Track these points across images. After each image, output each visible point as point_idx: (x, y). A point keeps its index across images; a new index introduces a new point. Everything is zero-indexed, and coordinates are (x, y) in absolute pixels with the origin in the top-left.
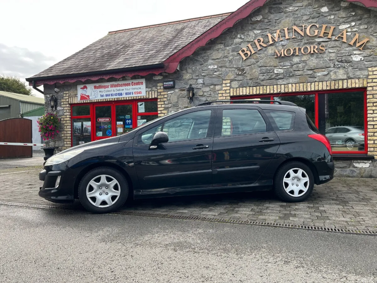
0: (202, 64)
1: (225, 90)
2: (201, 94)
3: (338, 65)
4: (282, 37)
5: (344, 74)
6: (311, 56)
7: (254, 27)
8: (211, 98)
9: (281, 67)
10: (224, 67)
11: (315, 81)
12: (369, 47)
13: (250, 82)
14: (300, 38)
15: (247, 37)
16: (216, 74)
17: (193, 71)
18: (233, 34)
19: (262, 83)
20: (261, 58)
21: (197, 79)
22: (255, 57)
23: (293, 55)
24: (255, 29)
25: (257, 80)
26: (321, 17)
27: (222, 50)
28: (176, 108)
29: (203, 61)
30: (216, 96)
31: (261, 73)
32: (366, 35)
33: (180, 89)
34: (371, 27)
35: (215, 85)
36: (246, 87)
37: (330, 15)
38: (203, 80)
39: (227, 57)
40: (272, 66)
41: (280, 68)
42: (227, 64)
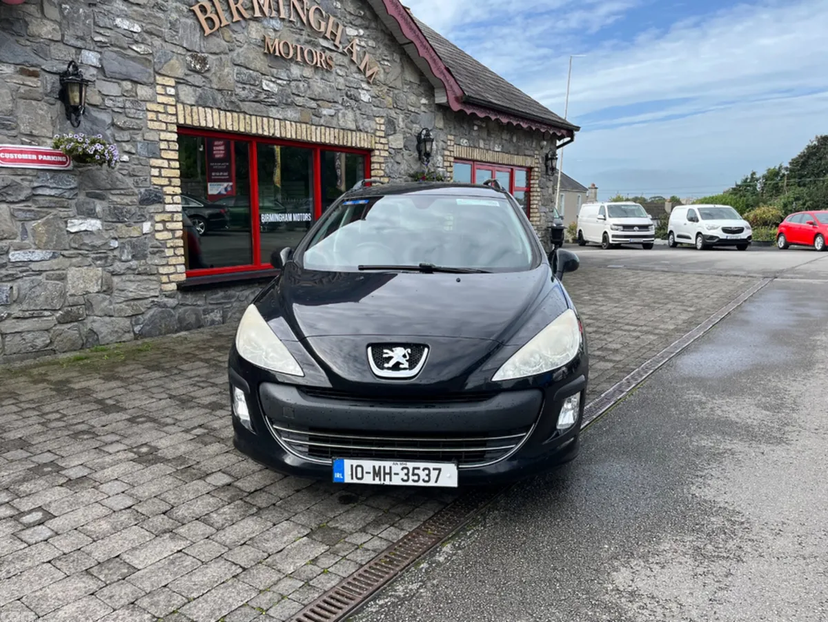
0: (94, 4)
1: (163, 104)
2: (97, 99)
3: (346, 101)
5: (353, 120)
6: (315, 71)
8: (126, 119)
9: (273, 80)
10: (158, 36)
11: (320, 123)
12: (377, 82)
13: (219, 98)
14: (299, 25)
16: (138, 50)
17: (64, 17)
19: (244, 106)
20: (238, 44)
21: (80, 49)
22: (227, 36)
23: (291, 59)
25: (232, 95)
28: (5, 132)
30: (141, 115)
31: (238, 82)
32: (374, 60)
33: (19, 67)
34: (380, 48)
35: (137, 83)
36: (211, 108)
38: (99, 56)
39: (166, 12)
40: (258, 71)
41: (271, 81)
42: (166, 31)
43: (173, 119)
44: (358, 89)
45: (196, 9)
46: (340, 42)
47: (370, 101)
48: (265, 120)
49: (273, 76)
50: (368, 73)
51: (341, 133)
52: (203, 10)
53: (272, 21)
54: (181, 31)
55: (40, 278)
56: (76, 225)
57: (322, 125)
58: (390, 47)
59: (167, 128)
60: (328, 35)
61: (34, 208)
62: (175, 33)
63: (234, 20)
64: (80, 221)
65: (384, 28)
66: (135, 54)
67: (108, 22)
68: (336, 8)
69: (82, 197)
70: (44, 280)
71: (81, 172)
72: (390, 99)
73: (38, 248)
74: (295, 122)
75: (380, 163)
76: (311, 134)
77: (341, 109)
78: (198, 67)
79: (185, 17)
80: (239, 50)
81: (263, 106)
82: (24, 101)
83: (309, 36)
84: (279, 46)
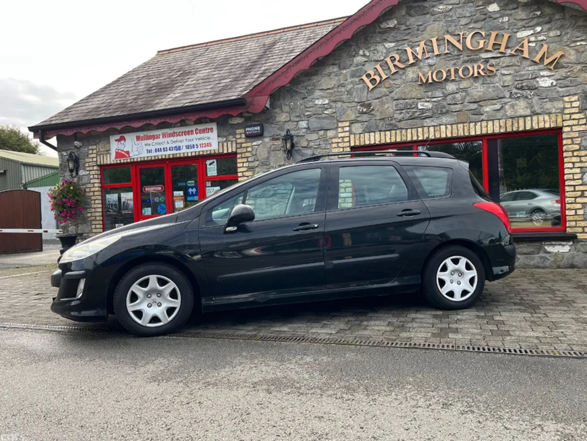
0: (306, 98)
1: (342, 137)
2: (305, 144)
3: (516, 93)
4: (428, 52)
5: (527, 107)
6: (474, 81)
7: (385, 38)
8: (320, 150)
9: (428, 100)
10: (339, 101)
11: (481, 119)
12: (564, 64)
13: (381, 124)
14: (456, 53)
15: (375, 53)
16: (328, 112)
17: (291, 109)
18: (352, 50)
19: (400, 125)
20: (396, 86)
21: (298, 121)
22: (387, 85)
23: (446, 80)
24: (386, 40)
25: (391, 120)
26: (488, 19)
27: (336, 75)
28: (265, 167)
29: (307, 92)
30: (328, 146)
31: (398, 110)
32: (558, 46)
33: (271, 138)
34: (567, 34)
35: (327, 130)
36: (374, 132)
37: (502, 16)
38: (307, 122)
39: (344, 86)
40: (414, 98)
41: (426, 101)
42: (344, 97)
43: (348, 144)
44: (535, 78)
45: (364, 77)
46: (506, 48)
47: (554, 84)
48: (420, 130)
49: (428, 98)
50: (546, 61)
51: (509, 122)
52: (368, 76)
53: (426, 60)
54: (354, 93)
57: (483, 120)
59: (344, 150)
60: (490, 48)
62: (350, 96)
63: (392, 73)
66: (326, 115)
67: (311, 104)
68: (502, 23)
74: (452, 124)
75: (572, 138)
76: (469, 130)
77: (509, 102)
78: (365, 110)
79: (357, 84)
80: (397, 90)
81: (418, 120)
82: (273, 152)
83: (468, 56)
84: (432, 75)
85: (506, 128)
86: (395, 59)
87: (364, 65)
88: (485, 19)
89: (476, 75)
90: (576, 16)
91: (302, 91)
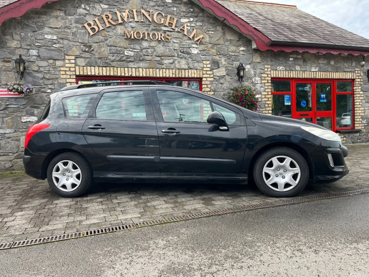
43: (74, 73)
44: (190, 48)
45: (86, 25)
46: (175, 27)
47: (199, 53)
48: (126, 69)
49: (131, 48)
50: (196, 39)
51: (177, 71)
52: (89, 25)
53: (129, 23)
54: (78, 36)
55: (9, 140)
56: (25, 119)
57: (163, 68)
58: (214, 24)
59: (70, 77)
60: (167, 24)
61: (7, 112)
62: (75, 37)
64: (27, 118)
65: (209, 15)
66: (55, 48)
67: (41, 37)
68: (173, 11)
69: (28, 108)
70: (10, 141)
71: (28, 98)
72: (214, 51)
73: (8, 128)
74: (146, 68)
75: (207, 85)
76: (156, 73)
77: (177, 59)
78: (87, 50)
79: (80, 29)
80: (111, 39)
81: (125, 63)
82: (4, 72)
83: (155, 27)
84: (134, 34)
85: (176, 75)
86: (109, 17)
87: (85, 16)
88: (163, 6)
89: (160, 39)
90: (209, 16)
91: (33, 26)
